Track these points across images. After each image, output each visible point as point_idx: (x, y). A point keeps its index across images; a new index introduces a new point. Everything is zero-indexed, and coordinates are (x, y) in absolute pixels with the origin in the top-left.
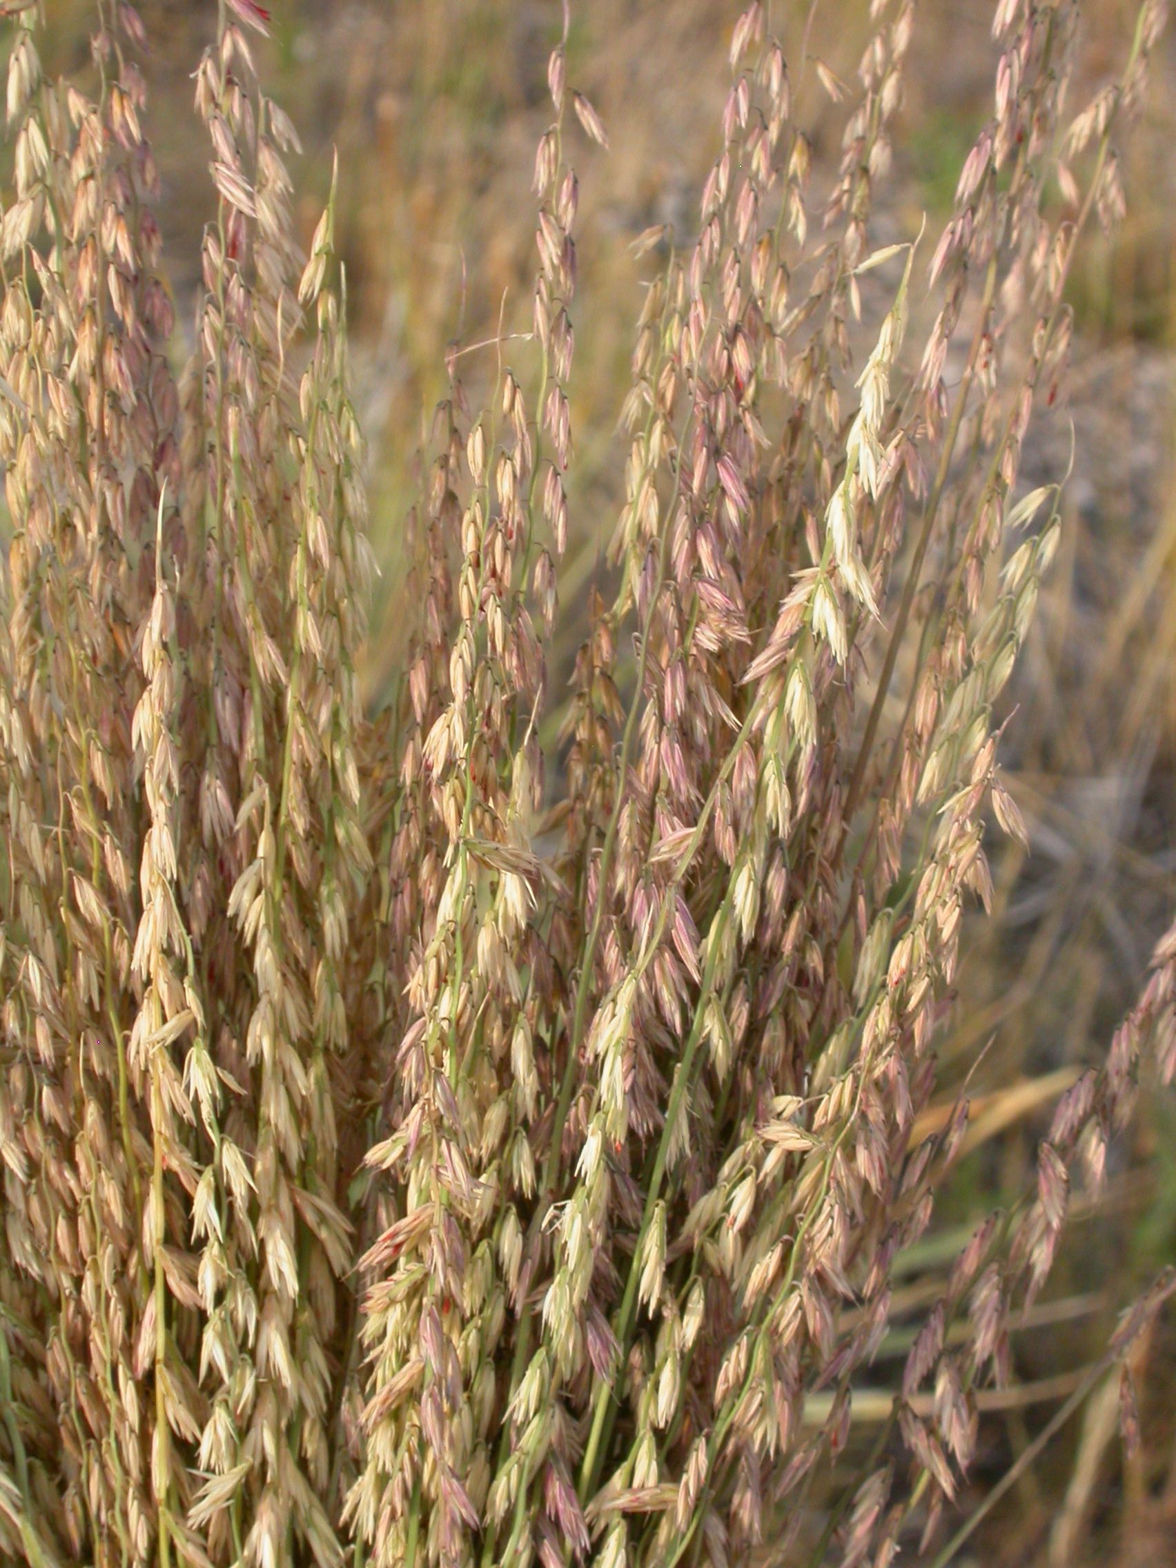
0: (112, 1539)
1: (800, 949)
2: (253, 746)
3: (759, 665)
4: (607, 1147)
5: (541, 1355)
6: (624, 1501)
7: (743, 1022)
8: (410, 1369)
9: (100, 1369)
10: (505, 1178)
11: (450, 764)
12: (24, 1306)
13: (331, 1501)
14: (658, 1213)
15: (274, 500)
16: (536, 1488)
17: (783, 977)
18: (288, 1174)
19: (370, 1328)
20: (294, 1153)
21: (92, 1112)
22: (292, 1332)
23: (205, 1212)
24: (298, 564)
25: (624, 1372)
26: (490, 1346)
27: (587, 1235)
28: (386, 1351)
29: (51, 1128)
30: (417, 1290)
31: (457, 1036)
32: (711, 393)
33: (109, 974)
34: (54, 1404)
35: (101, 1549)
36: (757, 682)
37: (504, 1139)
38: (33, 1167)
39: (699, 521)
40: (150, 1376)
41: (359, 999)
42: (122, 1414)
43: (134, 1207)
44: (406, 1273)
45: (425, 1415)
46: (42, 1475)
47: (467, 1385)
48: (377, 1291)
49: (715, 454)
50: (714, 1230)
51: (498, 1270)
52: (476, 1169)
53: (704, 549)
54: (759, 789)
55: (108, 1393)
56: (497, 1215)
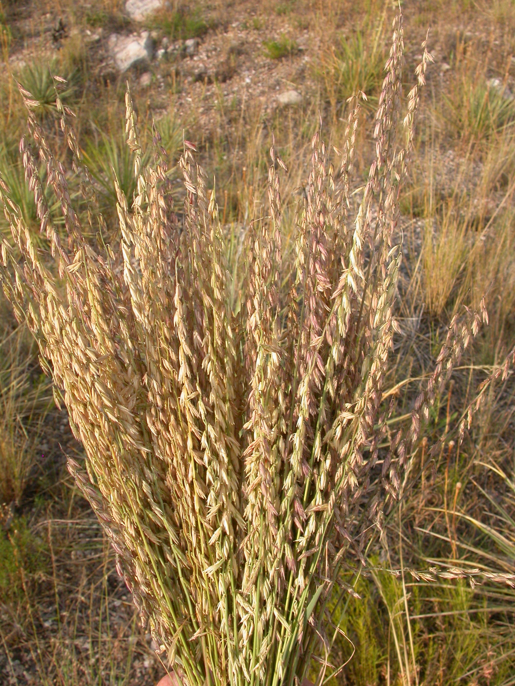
0: (187, 522)
1: (348, 366)
2: (205, 324)
3: (335, 294)
4: (304, 419)
5: (291, 472)
6: (315, 508)
7: (336, 385)
8: (258, 479)
9: (180, 481)
10: (279, 428)
11: (256, 326)
12: (159, 466)
13: (241, 511)
14: (318, 435)
15: (206, 263)
16: (292, 505)
17: (345, 373)
18: (223, 431)
19: (247, 469)
20: (224, 426)
21: (172, 418)
22: (227, 470)
23: (204, 442)
24: (213, 278)
25: (312, 475)
26: (278, 470)
27: (301, 442)
28: (252, 474)
29: (162, 422)
30: (258, 458)
31: (263, 394)
32: (316, 228)
33: (173, 382)
34: (170, 490)
35: (184, 525)
36: (334, 299)
37: (278, 419)
38: (158, 432)
39: (315, 260)
40: (192, 482)
41: (238, 386)
42: (186, 492)
43: (185, 441)
44: (255, 455)
45: (262, 490)
46: (168, 507)
47: (273, 481)
48: (248, 459)
49: (318, 243)
50: (332, 440)
51: (279, 451)
52: (271, 427)
53: (317, 266)
54: (337, 326)
55: (182, 487)
56: (277, 438)
